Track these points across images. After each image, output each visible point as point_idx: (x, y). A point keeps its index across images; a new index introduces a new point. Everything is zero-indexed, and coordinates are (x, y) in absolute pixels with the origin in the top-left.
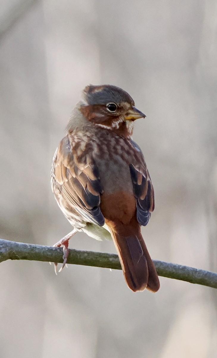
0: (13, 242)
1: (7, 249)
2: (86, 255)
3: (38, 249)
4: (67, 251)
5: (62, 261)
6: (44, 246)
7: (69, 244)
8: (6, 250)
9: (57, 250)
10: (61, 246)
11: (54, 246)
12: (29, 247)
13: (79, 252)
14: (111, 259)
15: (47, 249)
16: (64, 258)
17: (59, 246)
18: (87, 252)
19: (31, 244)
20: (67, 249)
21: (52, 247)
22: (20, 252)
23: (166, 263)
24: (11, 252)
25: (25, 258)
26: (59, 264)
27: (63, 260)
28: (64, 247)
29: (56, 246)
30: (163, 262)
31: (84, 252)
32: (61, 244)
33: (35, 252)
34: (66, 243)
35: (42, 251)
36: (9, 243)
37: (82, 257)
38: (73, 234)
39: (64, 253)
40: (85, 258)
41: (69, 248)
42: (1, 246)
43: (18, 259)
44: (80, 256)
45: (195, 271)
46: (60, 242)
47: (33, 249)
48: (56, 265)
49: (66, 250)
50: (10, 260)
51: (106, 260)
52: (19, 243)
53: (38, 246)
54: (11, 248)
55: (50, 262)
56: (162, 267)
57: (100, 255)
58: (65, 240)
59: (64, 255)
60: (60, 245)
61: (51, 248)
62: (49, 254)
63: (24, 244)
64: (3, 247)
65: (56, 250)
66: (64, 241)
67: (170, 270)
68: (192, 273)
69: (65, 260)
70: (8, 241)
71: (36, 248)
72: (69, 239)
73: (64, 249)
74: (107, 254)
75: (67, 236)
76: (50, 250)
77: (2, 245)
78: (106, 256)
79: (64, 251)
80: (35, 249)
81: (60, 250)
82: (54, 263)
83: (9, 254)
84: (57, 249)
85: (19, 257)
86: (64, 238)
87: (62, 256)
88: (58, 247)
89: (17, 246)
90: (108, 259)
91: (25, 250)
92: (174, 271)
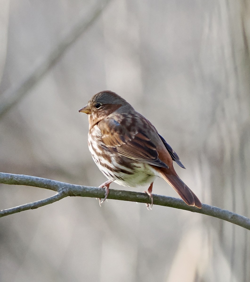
0: (71, 184)
3: (88, 189)
5: (104, 197)
6: (92, 187)
8: (67, 190)
9: (101, 190)
11: (99, 187)
12: (82, 188)
13: (116, 191)
14: (138, 196)
15: (94, 189)
17: (103, 187)
19: (83, 186)
20: (108, 189)
21: (98, 187)
22: (76, 191)
23: (175, 199)
25: (79, 195)
26: (102, 199)
27: (105, 196)
28: (106, 187)
29: (101, 187)
30: (173, 198)
31: (120, 191)
32: (104, 186)
34: (108, 185)
35: (91, 191)
36: (69, 185)
37: (118, 195)
39: (106, 192)
40: (120, 195)
41: (110, 188)
42: (63, 187)
43: (75, 196)
44: (117, 194)
47: (85, 189)
48: (100, 199)
50: (69, 197)
51: (134, 196)
52: (76, 185)
53: (88, 187)
54: (70, 188)
55: (96, 198)
56: (172, 201)
57: (130, 193)
58: (108, 183)
61: (97, 189)
62: (96, 192)
63: (79, 185)
64: (65, 188)
65: (100, 190)
66: (106, 184)
67: (178, 203)
69: (106, 196)
70: (68, 184)
71: (87, 188)
72: (110, 183)
73: (106, 189)
74: (135, 192)
76: (97, 190)
77: (64, 186)
78: (135, 194)
80: (86, 189)
81: (103, 190)
82: (98, 198)
83: (69, 192)
85: (75, 194)
86: (107, 182)
89: (74, 187)
90: (136, 196)
91: (80, 189)
92: (180, 204)
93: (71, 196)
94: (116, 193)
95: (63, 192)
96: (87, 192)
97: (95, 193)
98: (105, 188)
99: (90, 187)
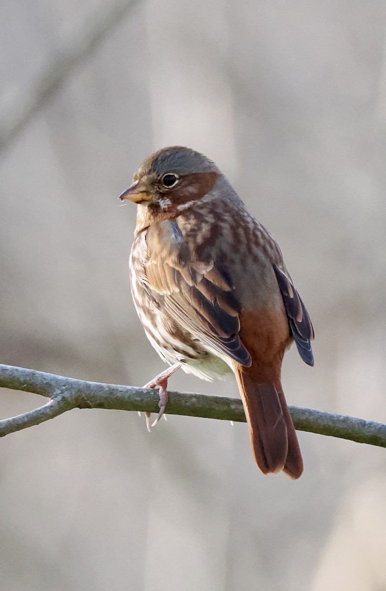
0: (82, 381)
1: (73, 393)
2: (194, 400)
3: (121, 391)
4: (166, 395)
5: (157, 410)
6: (129, 387)
7: (168, 385)
8: (71, 393)
9: (150, 393)
10: (156, 388)
11: (145, 387)
12: (107, 389)
13: (184, 396)
14: (233, 407)
15: (134, 392)
16: (161, 406)
17: (153, 387)
18: (196, 396)
19: (109, 385)
20: (165, 392)
21: (142, 388)
22: (92, 397)
23: (318, 413)
24: (79, 396)
25: (100, 406)
26: (152, 414)
27: (160, 409)
28: (161, 388)
29: (149, 387)
30: (314, 411)
31: (191, 396)
32: (156, 384)
33: (115, 397)
34: (164, 383)
35: (127, 396)
36: (76, 383)
37: (188, 404)
38: (175, 369)
39: (161, 398)
40: (193, 404)
41: (168, 389)
42: (64, 388)
43: (89, 407)
44: (186, 402)
45: (363, 424)
46: (154, 381)
47: (112, 391)
48: (149, 416)
49: (164, 394)
50: (78, 408)
51: (225, 408)
52: (91, 383)
53: (120, 387)
54: (79, 391)
55: (139, 412)
56: (311, 418)
57: (217, 400)
58: (163, 378)
59: (160, 401)
60: (155, 386)
61: (140, 391)
62: (138, 399)
63: (99, 384)
64: (67, 389)
65: (148, 393)
66: (160, 379)
67: (325, 422)
68: (359, 427)
69: (162, 409)
70: (74, 380)
71: (117, 390)
72: (168, 377)
73: (160, 391)
74: (227, 399)
75: (165, 371)
76: (139, 393)
77: (64, 386)
78: (226, 402)
79: (160, 395)
80: (115, 392)
81: (154, 393)
82: (145, 413)
83: (76, 399)
84: (149, 391)
85: (91, 404)
86: (160, 375)
87: (158, 402)
88: (152, 389)
89: (89, 386)
90: (229, 406)
91: (101, 393)
92: (331, 424)
93: (80, 408)
94: (183, 402)
95: (63, 398)
96: (117, 398)
97: (135, 401)
98: (159, 389)
99: (124, 386)
